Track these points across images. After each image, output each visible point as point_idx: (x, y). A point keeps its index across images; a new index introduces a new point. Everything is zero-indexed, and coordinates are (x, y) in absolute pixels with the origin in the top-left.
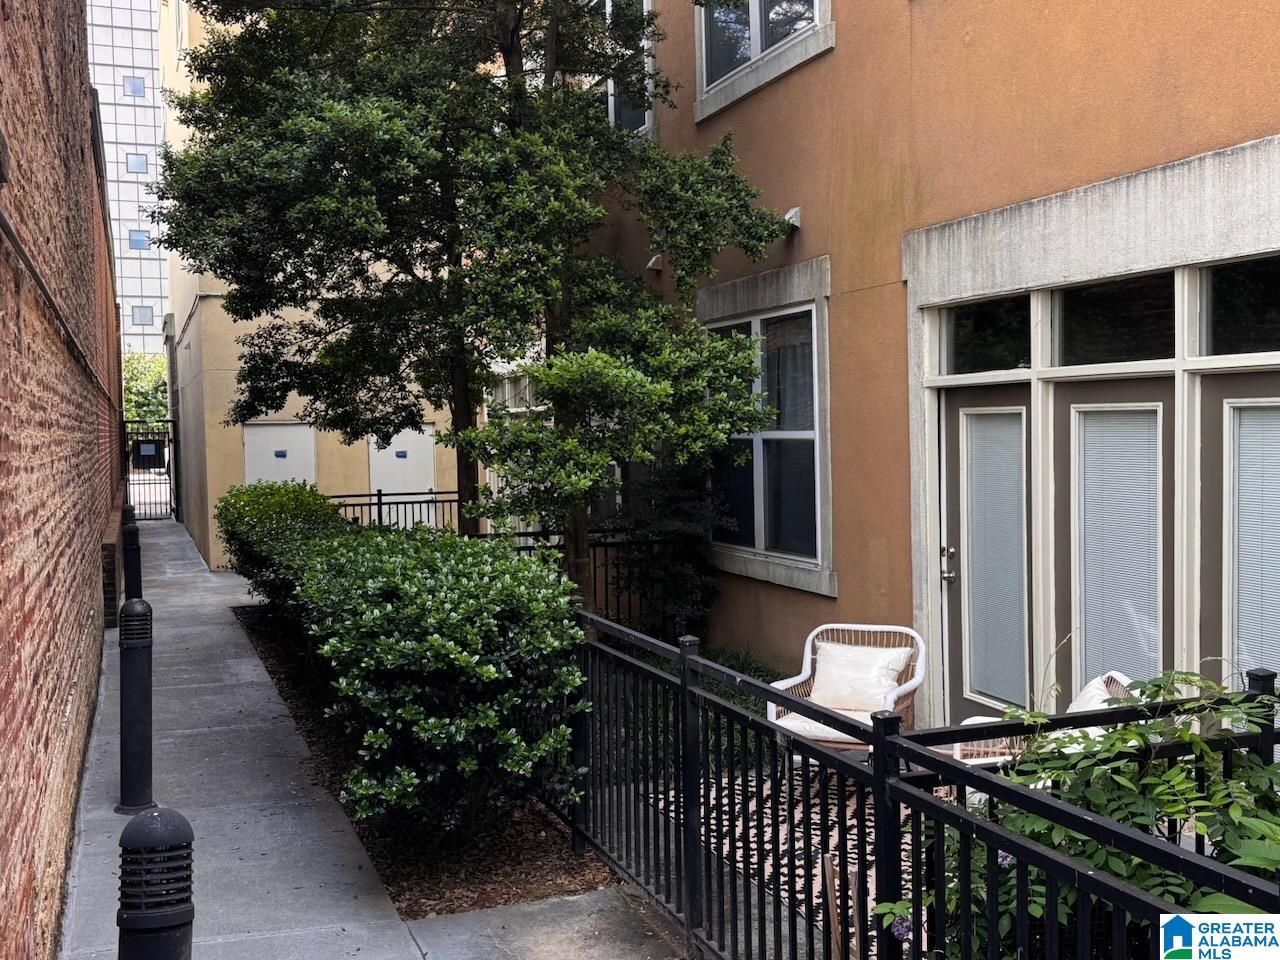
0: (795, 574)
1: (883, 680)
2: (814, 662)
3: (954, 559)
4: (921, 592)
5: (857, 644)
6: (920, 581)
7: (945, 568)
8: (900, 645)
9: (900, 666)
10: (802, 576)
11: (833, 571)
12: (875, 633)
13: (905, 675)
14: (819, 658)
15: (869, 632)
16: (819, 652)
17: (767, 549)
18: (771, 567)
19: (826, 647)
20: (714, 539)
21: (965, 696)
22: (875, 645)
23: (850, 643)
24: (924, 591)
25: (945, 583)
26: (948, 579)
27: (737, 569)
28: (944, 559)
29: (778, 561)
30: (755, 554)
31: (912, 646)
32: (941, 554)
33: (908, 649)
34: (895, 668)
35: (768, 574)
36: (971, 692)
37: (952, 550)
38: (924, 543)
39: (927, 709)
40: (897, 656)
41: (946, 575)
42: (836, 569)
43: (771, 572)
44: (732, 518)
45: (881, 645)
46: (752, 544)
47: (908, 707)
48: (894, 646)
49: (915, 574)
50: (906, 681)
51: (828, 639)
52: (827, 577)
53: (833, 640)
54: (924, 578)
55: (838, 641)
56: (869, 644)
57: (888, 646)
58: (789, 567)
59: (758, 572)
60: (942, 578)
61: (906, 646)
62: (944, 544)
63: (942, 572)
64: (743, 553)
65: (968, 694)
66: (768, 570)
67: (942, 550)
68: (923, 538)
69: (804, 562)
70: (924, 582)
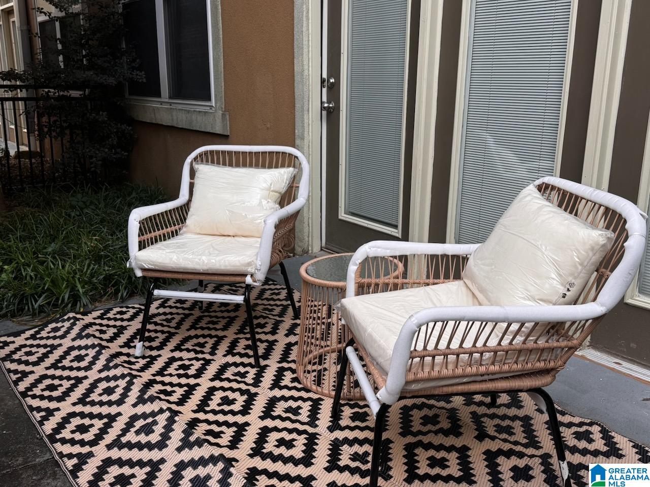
0: (194, 117)
1: (264, 202)
2: (192, 186)
3: (333, 90)
4: (303, 122)
5: (238, 165)
6: (303, 111)
7: (325, 99)
8: (283, 166)
9: (282, 186)
10: (199, 118)
11: (225, 111)
12: (257, 153)
13: (287, 197)
14: (196, 181)
15: (250, 153)
16: (197, 175)
17: (170, 98)
18: (174, 113)
19: (204, 169)
20: (130, 94)
21: (340, 217)
22: (257, 166)
23: (231, 165)
24: (306, 121)
25: (324, 113)
26: (328, 110)
27: (148, 118)
28: (325, 90)
29: (180, 107)
30: (161, 103)
31: (294, 167)
32: (322, 86)
33: (291, 169)
34: (277, 189)
35: (172, 120)
36: (345, 214)
37: (332, 80)
38: (306, 73)
39: (306, 230)
40: (279, 177)
41: (326, 105)
42: (228, 109)
43: (175, 118)
44: (141, 72)
45: (264, 166)
46: (158, 94)
47: (290, 231)
48: (276, 167)
49: (298, 105)
50: (289, 203)
51: (207, 161)
52: (220, 117)
53: (213, 162)
54: (305, 108)
55: (218, 163)
56: (251, 166)
57: (270, 167)
58: (188, 112)
59: (164, 118)
60: (323, 108)
61: (289, 166)
62: (325, 76)
63: (322, 103)
64: (153, 103)
65: (343, 215)
66: (172, 116)
67: (323, 81)
68: (306, 67)
69: (199, 105)
70: (306, 112)
